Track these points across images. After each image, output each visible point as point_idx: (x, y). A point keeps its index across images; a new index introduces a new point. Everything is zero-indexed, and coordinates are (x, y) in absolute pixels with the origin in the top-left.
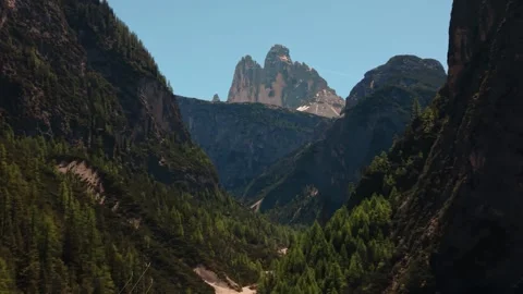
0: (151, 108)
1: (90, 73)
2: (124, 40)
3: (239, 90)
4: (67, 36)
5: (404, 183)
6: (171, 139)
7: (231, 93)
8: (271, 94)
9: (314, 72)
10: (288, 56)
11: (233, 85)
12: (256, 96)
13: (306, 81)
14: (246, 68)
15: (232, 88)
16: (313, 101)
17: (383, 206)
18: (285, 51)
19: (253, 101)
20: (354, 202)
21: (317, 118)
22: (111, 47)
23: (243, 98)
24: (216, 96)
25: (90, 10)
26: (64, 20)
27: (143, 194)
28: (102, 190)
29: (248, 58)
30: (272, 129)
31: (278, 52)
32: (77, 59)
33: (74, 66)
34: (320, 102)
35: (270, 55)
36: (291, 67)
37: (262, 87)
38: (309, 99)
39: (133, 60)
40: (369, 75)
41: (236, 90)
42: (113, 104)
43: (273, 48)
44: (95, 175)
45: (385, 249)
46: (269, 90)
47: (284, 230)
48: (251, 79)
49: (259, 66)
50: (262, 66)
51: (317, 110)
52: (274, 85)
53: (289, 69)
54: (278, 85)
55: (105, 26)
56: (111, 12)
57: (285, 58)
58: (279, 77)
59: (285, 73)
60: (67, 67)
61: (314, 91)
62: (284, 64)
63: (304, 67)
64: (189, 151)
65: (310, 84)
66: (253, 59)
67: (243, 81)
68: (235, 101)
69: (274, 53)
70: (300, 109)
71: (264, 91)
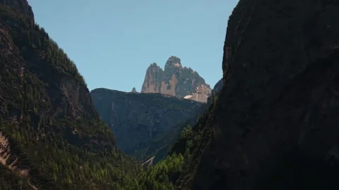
0: (70, 96)
1: (26, 74)
2: (53, 53)
3: (148, 85)
4: (12, 51)
6: (84, 116)
7: (143, 87)
8: (169, 88)
9: (196, 73)
10: (180, 63)
11: (145, 82)
12: (160, 88)
13: (191, 79)
14: (153, 71)
15: (144, 84)
16: (195, 92)
18: (177, 60)
19: (157, 92)
22: (44, 57)
23: (151, 90)
24: (134, 89)
25: (31, 34)
26: (11, 40)
27: (36, 153)
28: (9, 150)
29: (155, 64)
30: (166, 110)
31: (173, 61)
32: (17, 65)
33: (15, 70)
34: (199, 93)
35: (168, 62)
36: (182, 70)
37: (163, 83)
38: (192, 91)
39: (58, 66)
41: (146, 85)
42: (42, 94)
43: (170, 58)
44: (7, 140)
46: (167, 85)
48: (156, 78)
49: (161, 70)
50: (163, 70)
51: (197, 98)
52: (170, 81)
53: (180, 72)
54: (173, 82)
55: (40, 44)
56: (47, 35)
57: (178, 64)
58: (174, 76)
59: (178, 74)
60: (10, 71)
61: (196, 85)
62: (177, 68)
63: (190, 70)
64: (96, 124)
65: (193, 81)
66: (158, 65)
67: (151, 80)
68: (146, 92)
69: (171, 62)
70: (187, 97)
71: (164, 86)
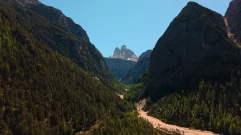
3: (115, 55)
4: (89, 53)
5: (143, 81)
6: (106, 69)
7: (113, 56)
8: (122, 55)
9: (132, 51)
12: (119, 56)
13: (130, 53)
14: (117, 49)
17: (140, 84)
18: (125, 46)
19: (118, 58)
20: (137, 83)
21: (132, 62)
23: (116, 57)
29: (117, 47)
34: (133, 58)
36: (127, 50)
38: (130, 57)
40: (143, 54)
43: (123, 46)
44: (99, 79)
45: (140, 90)
47: (126, 86)
48: (118, 52)
49: (120, 49)
51: (132, 60)
54: (124, 54)
57: (125, 48)
59: (125, 51)
63: (129, 50)
65: (130, 54)
67: (116, 53)
68: (114, 58)
70: (128, 59)
71: (121, 55)
